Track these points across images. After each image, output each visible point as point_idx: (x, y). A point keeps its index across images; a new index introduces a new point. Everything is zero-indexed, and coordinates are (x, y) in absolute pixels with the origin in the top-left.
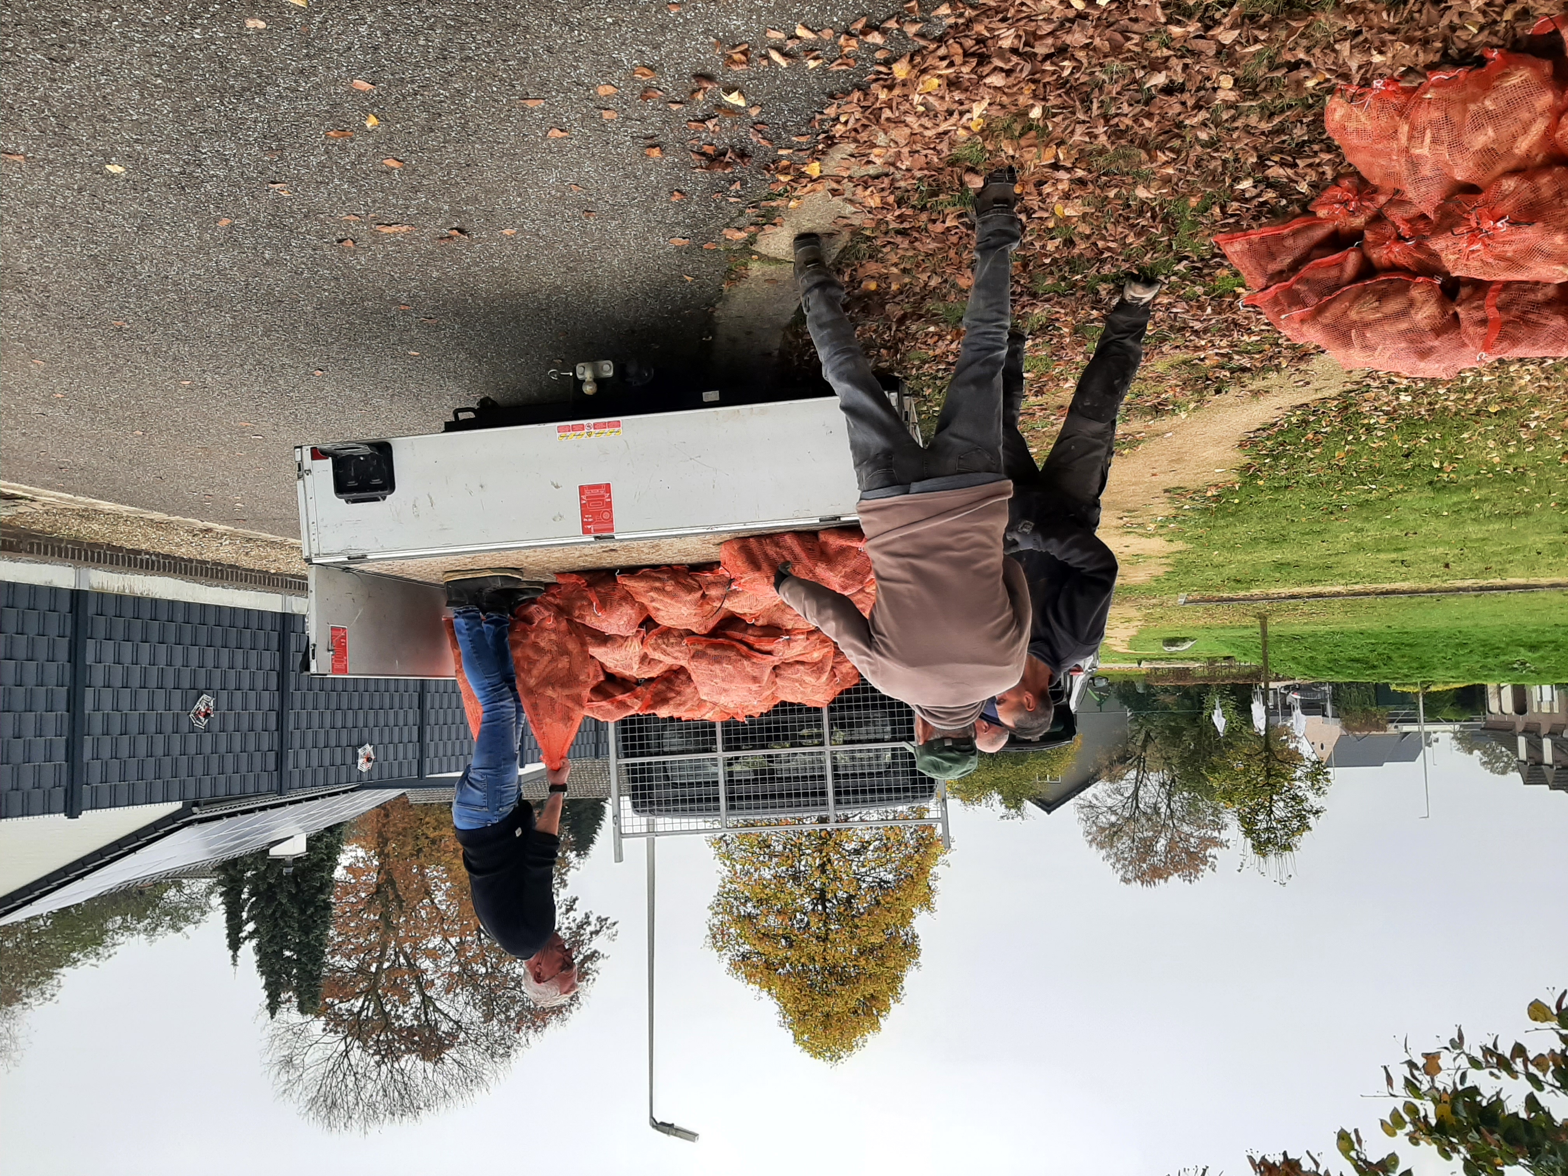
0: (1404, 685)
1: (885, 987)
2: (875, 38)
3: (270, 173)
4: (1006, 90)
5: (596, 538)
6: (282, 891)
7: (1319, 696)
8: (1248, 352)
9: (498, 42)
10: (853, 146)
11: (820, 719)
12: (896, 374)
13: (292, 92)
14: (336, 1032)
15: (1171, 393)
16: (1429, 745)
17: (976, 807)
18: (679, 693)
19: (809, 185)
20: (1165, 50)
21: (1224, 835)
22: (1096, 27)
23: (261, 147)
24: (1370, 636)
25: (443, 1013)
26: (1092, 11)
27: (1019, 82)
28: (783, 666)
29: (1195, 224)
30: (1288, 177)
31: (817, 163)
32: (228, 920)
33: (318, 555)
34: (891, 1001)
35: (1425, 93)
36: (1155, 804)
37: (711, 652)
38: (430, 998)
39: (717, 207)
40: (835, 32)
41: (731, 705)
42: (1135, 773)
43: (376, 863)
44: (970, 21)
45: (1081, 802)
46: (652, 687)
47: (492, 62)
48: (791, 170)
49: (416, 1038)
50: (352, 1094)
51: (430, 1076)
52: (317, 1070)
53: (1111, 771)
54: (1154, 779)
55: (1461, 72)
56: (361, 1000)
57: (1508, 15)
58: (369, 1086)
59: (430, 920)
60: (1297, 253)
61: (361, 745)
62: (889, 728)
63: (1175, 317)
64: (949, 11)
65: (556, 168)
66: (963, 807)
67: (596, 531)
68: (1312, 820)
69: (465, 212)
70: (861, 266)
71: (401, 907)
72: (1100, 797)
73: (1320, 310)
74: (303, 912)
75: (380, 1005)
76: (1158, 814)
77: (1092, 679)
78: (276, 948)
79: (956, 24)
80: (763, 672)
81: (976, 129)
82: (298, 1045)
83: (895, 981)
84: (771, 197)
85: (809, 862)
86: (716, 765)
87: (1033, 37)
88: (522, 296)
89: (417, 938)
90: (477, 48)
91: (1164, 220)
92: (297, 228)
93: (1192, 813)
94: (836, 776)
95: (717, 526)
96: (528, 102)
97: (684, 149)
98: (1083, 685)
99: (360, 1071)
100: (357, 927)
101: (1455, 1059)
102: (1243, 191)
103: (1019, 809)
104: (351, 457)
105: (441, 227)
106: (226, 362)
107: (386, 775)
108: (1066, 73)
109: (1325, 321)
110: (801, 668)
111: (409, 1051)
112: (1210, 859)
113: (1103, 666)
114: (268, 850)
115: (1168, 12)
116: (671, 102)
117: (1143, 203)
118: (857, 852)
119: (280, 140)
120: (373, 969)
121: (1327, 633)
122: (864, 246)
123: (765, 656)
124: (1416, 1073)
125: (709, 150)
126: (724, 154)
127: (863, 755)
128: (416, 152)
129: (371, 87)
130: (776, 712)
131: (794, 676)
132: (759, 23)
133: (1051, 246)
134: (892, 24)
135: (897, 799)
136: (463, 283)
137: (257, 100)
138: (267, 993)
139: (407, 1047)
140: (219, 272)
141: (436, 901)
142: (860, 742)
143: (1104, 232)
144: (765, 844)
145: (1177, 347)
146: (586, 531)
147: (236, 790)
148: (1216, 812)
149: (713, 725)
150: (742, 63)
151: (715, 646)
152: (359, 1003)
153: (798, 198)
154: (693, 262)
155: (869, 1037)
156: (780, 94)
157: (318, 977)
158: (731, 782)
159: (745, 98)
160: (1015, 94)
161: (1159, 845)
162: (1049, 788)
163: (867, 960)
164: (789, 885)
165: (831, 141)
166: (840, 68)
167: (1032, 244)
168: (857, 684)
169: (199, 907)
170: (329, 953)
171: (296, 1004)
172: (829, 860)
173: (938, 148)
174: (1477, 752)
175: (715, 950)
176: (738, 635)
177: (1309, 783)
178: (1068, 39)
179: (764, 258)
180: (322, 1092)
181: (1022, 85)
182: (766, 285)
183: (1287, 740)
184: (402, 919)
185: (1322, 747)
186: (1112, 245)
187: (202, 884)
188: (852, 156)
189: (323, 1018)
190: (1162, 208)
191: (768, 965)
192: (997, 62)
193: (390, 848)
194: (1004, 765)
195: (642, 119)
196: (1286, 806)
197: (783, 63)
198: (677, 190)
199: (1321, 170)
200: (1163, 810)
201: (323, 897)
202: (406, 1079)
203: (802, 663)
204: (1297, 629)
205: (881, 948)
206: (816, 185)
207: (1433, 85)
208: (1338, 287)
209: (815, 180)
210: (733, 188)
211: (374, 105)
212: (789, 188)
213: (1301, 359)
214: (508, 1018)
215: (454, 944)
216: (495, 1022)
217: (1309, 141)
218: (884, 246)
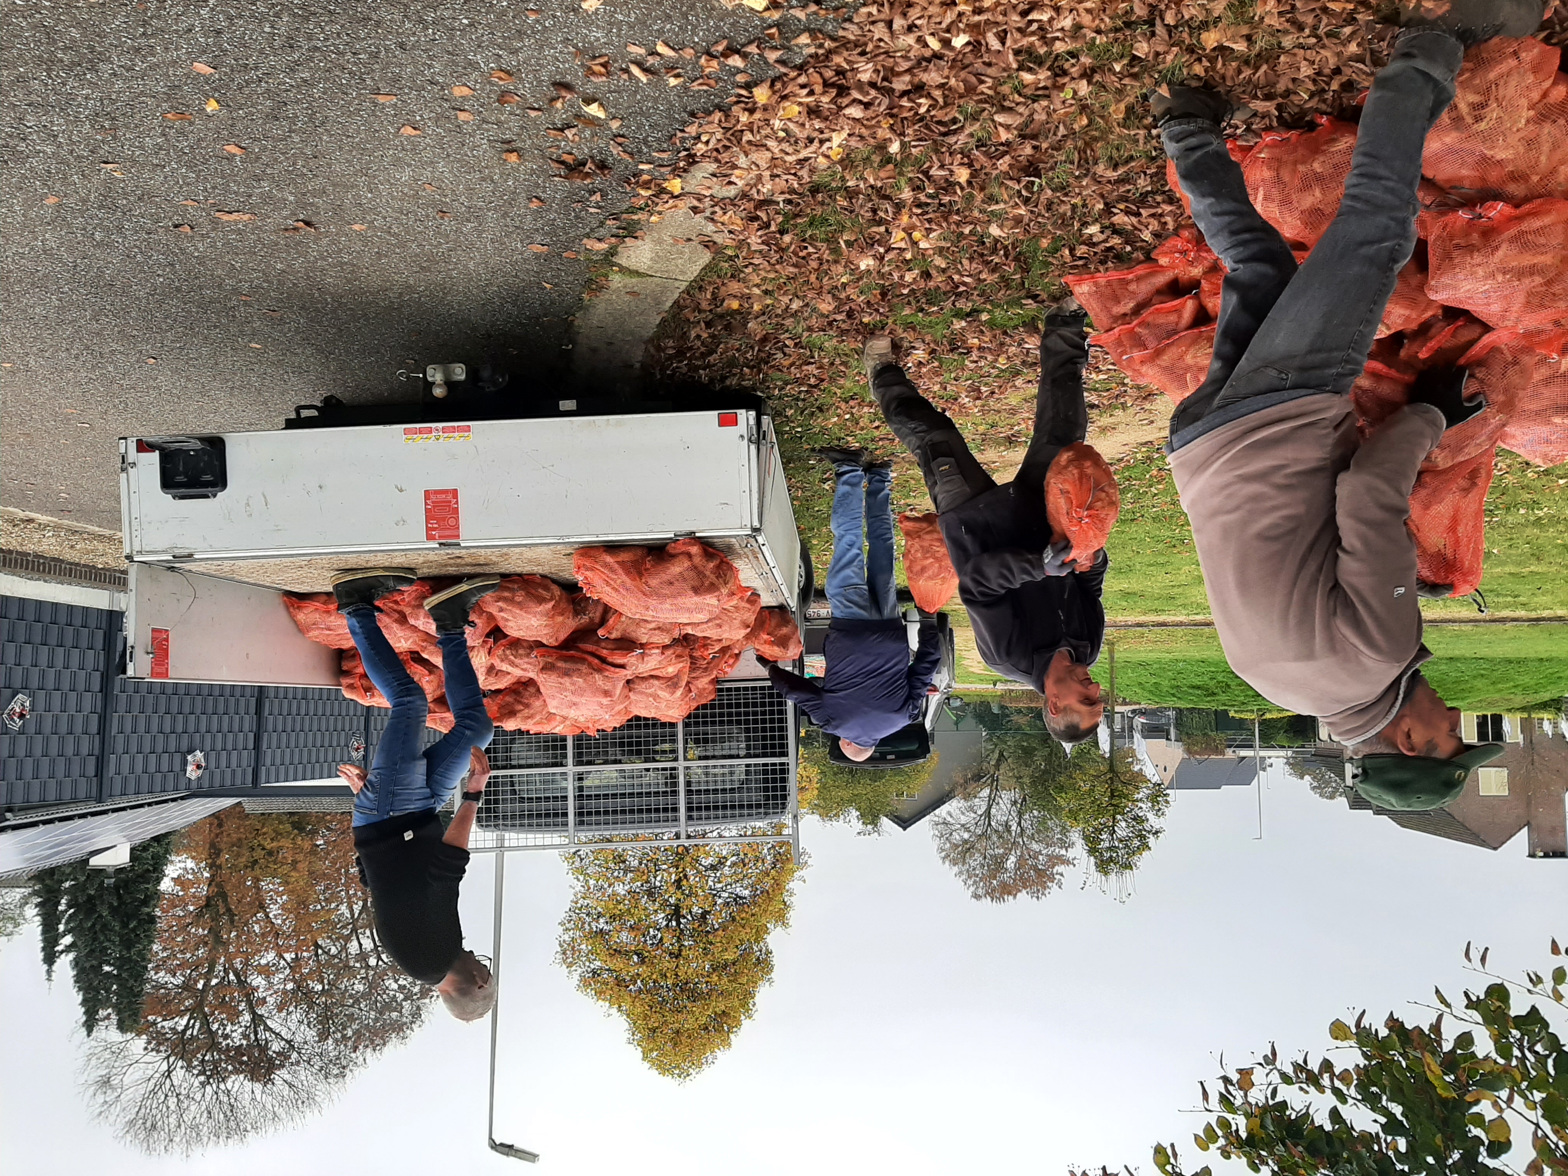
0: (1242, 711)
1: (737, 1003)
2: (736, 61)
3: (102, 152)
4: (865, 122)
5: (441, 544)
6: (102, 904)
7: (1163, 721)
8: (1096, 390)
9: (348, 35)
10: (715, 166)
11: (674, 735)
12: (759, 394)
13: (128, 71)
14: (158, 1051)
15: (1024, 426)
16: (1264, 769)
17: (834, 823)
18: (527, 706)
19: (671, 201)
20: (1016, 96)
21: (1071, 854)
22: (951, 68)
23: (93, 126)
24: (1210, 664)
25: (274, 1033)
26: (947, 52)
27: (877, 116)
28: (637, 681)
29: (1047, 264)
30: (1133, 226)
31: (679, 180)
32: (44, 932)
33: (140, 552)
34: (743, 1017)
35: (1260, 152)
36: (1007, 822)
37: (560, 664)
38: (262, 1016)
39: (577, 217)
40: (696, 52)
41: (582, 719)
42: (988, 791)
43: (206, 875)
44: (830, 52)
45: (936, 819)
46: (499, 699)
47: (343, 54)
48: (653, 186)
49: (245, 1058)
50: (174, 1116)
51: (259, 1099)
52: (137, 1090)
53: (965, 789)
54: (1006, 798)
55: (1293, 134)
56: (186, 1018)
57: (1335, 86)
58: (193, 1108)
59: (264, 935)
60: (1140, 298)
61: (191, 751)
62: (743, 745)
63: (1028, 352)
64: (808, 41)
65: (409, 165)
66: (821, 823)
67: (440, 537)
68: (1151, 840)
69: (312, 204)
70: (723, 284)
71: (232, 921)
72: (954, 815)
73: (1158, 353)
74: (125, 925)
75: (206, 1023)
76: (1009, 831)
77: (948, 699)
78: (94, 963)
79: (816, 54)
80: (614, 687)
81: (836, 158)
82: (116, 1064)
83: (746, 998)
84: (632, 210)
85: (665, 877)
86: (566, 780)
87: (891, 73)
88: (371, 294)
89: (249, 954)
90: (326, 40)
91: (1016, 259)
92: (130, 210)
93: (1041, 830)
94: (689, 792)
95: (568, 536)
96: (380, 97)
97: (543, 157)
98: (938, 705)
99: (183, 1092)
100: (183, 942)
101: (1267, 1075)
102: (1091, 235)
103: (876, 825)
104: (179, 451)
105: (286, 218)
106: (51, 346)
107: (217, 784)
108: (922, 110)
109: (1163, 364)
110: (656, 682)
111: (236, 1071)
112: (1057, 877)
113: (959, 686)
114: (87, 861)
115: (1020, 58)
116: (529, 108)
117: (996, 241)
118: (713, 868)
119: (113, 119)
120: (200, 986)
121: (1171, 661)
122: (726, 265)
123: (617, 670)
124: (1231, 1088)
125: (569, 159)
126: (584, 165)
127: (716, 771)
128: (259, 140)
129: (213, 71)
130: (630, 727)
131: (649, 691)
132: (618, 36)
133: (909, 277)
134: (753, 49)
135: (749, 815)
136: (309, 277)
137: (88, 76)
138: (83, 1010)
139: (235, 1068)
140: (45, 252)
141: (271, 915)
142: (714, 757)
143: (959, 266)
144: (620, 859)
145: (1029, 381)
146: (430, 538)
147: (51, 797)
148: (1064, 831)
149: (564, 739)
150: (602, 75)
151: (566, 659)
152: (184, 1022)
153: (660, 213)
154: (552, 269)
155: (718, 1053)
156: (641, 108)
157: (139, 994)
158: (580, 797)
159: (606, 111)
160: (873, 126)
161: (1009, 862)
162: (905, 807)
163: (719, 976)
164: (643, 901)
165: (692, 160)
166: (701, 88)
167: (891, 274)
168: (714, 700)
169: (12, 919)
170: (153, 969)
171: (115, 1022)
172: (685, 876)
173: (799, 174)
174: (1307, 778)
175: (564, 966)
176: (590, 647)
177: (1150, 804)
178: (925, 77)
179: (623, 270)
180: (141, 1114)
181: (880, 118)
182: (627, 298)
183: (1132, 762)
184: (233, 934)
185: (1165, 770)
186: (967, 280)
187: (17, 894)
188: (714, 175)
189: (144, 1037)
190: (1014, 248)
191: (620, 982)
192: (856, 95)
193: (223, 860)
194: (862, 781)
195: (499, 123)
196: (1128, 827)
197: (643, 78)
198: (536, 197)
199: (1163, 220)
200: (1014, 828)
201: (147, 910)
202: (232, 1100)
203: (657, 677)
204: (1142, 656)
205: (734, 964)
206: (678, 202)
207: (1266, 145)
208: (1175, 332)
209: (677, 197)
210: (593, 198)
211: (217, 90)
212: (650, 202)
213: (1145, 398)
214: (344, 1037)
215: (289, 960)
216: (330, 1041)
217: (1152, 192)
218: (746, 267)
